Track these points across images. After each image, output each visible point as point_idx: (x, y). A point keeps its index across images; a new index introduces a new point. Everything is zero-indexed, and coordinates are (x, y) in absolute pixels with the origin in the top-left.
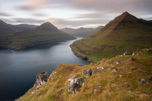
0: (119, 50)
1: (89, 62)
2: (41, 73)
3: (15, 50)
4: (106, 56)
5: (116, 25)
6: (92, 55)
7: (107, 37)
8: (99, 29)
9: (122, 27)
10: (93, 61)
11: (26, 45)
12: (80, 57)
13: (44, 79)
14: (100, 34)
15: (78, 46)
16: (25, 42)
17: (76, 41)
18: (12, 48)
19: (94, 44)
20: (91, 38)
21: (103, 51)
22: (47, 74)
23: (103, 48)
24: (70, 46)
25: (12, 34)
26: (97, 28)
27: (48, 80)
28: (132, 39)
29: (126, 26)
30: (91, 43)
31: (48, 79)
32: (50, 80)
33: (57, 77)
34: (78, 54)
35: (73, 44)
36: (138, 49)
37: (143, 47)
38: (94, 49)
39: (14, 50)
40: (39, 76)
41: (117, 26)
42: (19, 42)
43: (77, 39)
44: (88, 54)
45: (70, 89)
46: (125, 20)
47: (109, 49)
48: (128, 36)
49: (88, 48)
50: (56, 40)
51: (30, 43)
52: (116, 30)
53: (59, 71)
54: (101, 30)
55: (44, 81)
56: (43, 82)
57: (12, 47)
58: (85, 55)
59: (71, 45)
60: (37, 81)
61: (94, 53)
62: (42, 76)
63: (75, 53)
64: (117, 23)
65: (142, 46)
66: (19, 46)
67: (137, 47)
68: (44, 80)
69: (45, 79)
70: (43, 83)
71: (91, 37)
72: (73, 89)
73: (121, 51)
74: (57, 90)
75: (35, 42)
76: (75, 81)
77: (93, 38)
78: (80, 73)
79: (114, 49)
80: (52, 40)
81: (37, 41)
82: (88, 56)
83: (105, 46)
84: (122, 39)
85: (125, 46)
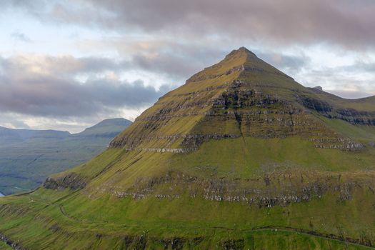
5: (198, 118)
7: (153, 183)
8: (105, 136)
9: (230, 127)
14: (110, 166)
19: (72, 229)
20: (54, 196)
28: (285, 194)
29: (248, 124)
30: (56, 229)
37: (341, 238)
41: (201, 124)
46: (243, 89)
48: (267, 181)
52: (198, 142)
54: (116, 145)
64: (199, 104)
65: (335, 232)
67: (313, 238)
71: (51, 185)
77: (66, 191)
83: (142, 243)
84: (233, 195)
85: (255, 236)
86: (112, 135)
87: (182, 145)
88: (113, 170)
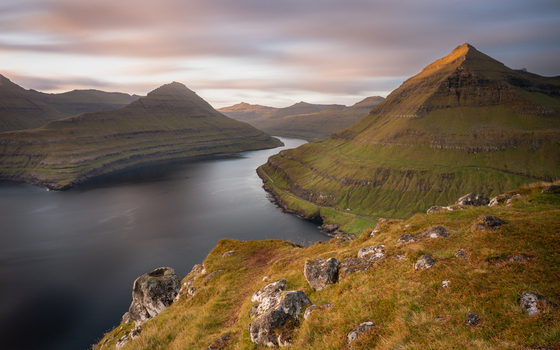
0: (441, 186)
1: (329, 232)
2: (151, 275)
3: (51, 188)
4: (393, 210)
5: (429, 95)
6: (339, 207)
7: (396, 137)
8: (367, 107)
9: (451, 100)
10: (344, 228)
11: (95, 170)
12: (294, 213)
13: (160, 295)
14: (370, 126)
15: (287, 171)
16: (92, 157)
17: (283, 155)
18: (44, 179)
19: (346, 163)
20: (336, 143)
21: (379, 190)
22: (173, 278)
23: (380, 178)
24: (258, 171)
25: (41, 129)
26: (358, 106)
27: (178, 297)
28: (488, 145)
29: (465, 98)
30: (337, 162)
31: (175, 295)
32: (184, 297)
33: (209, 286)
34: (286, 203)
35: (269, 163)
36: (509, 182)
37: (528, 176)
38: (348, 182)
39: (48, 186)
40: (143, 285)
41: (431, 98)
42: (66, 156)
43: (283, 145)
44: (325, 203)
45: (256, 331)
46: (463, 73)
47: (401, 184)
48: (475, 136)
49: (326, 180)
50: (205, 148)
51: (108, 161)
52: (428, 110)
53: (217, 264)
54: (374, 112)
55: (162, 304)
56: (156, 304)
57: (42, 178)
58: (313, 204)
59: (263, 167)
60: (136, 303)
61: (349, 197)
62: (152, 285)
63: (276, 199)
64: (431, 85)
65: (524, 171)
66: (68, 171)
67: (506, 174)
68: (162, 300)
69: (164, 293)
70: (159, 312)
71: (335, 137)
72: (271, 332)
73: (446, 191)
74: (212, 338)
75: (127, 155)
76: (275, 301)
77: (343, 141)
78: (294, 272)
79: (420, 182)
80: (192, 150)
81: (136, 153)
82: (324, 210)
83: (387, 173)
84: (450, 145)
85: (463, 171)
86: (371, 107)
87: (417, 113)
88: (372, 128)
